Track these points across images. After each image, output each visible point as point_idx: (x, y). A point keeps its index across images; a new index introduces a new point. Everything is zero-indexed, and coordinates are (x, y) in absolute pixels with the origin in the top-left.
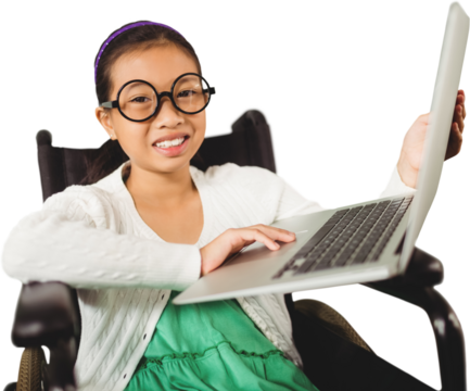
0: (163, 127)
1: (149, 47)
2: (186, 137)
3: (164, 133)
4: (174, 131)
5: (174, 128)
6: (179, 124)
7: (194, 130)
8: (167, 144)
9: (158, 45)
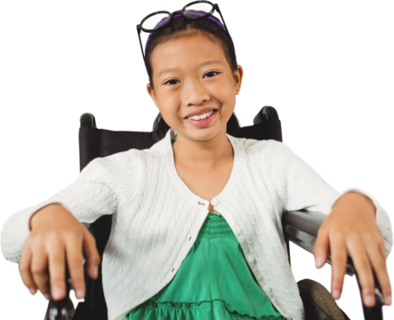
0: (190, 105)
1: (178, 37)
2: (215, 111)
3: (193, 109)
4: (201, 108)
5: (201, 105)
6: (204, 101)
7: (221, 104)
8: (196, 118)
9: (185, 36)
